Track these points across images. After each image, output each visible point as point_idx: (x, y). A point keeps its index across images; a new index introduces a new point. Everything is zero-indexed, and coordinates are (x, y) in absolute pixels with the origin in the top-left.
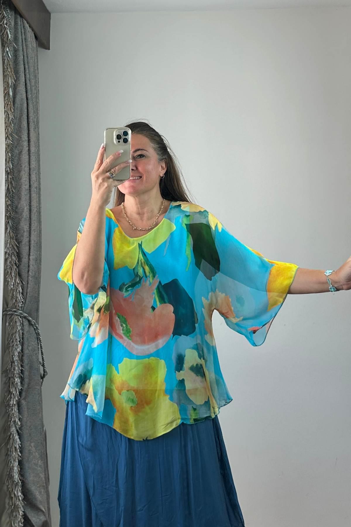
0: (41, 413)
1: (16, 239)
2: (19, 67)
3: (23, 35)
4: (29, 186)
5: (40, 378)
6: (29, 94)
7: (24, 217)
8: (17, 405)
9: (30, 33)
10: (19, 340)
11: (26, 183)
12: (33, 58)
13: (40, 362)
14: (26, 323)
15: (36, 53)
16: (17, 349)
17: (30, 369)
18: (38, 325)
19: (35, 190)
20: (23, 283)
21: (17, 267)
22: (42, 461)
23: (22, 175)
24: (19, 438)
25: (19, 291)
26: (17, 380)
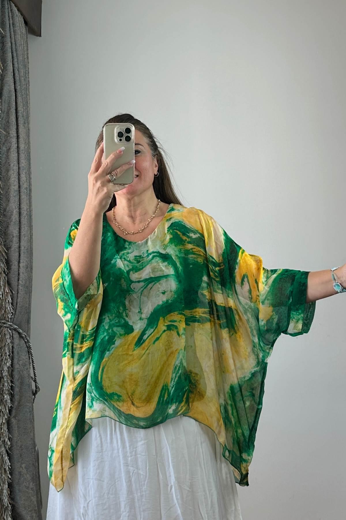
0: (32, 432)
1: (4, 245)
2: (6, 55)
3: (11, 19)
4: (18, 187)
5: (31, 394)
6: (18, 86)
7: (13, 220)
8: (6, 424)
9: (18, 17)
10: (9, 354)
11: (15, 184)
12: (22, 45)
13: (32, 377)
14: (16, 336)
15: (26, 40)
16: (6, 364)
17: (21, 385)
18: (29, 337)
19: (25, 191)
20: (12, 293)
21: (6, 275)
22: (33, 483)
23: (11, 175)
24: (9, 459)
25: (9, 301)
26: (7, 397)
